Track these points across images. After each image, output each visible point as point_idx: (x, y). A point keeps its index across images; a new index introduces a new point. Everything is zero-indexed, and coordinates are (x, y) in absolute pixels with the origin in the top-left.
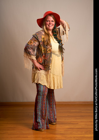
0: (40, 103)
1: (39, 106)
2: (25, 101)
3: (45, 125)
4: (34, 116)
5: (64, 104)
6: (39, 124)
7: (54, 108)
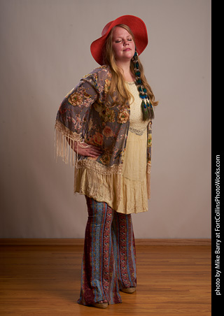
0: (98, 241)
1: (95, 247)
2: (58, 236)
3: (112, 294)
4: (83, 272)
5: (151, 244)
6: (95, 292)
7: (130, 254)
